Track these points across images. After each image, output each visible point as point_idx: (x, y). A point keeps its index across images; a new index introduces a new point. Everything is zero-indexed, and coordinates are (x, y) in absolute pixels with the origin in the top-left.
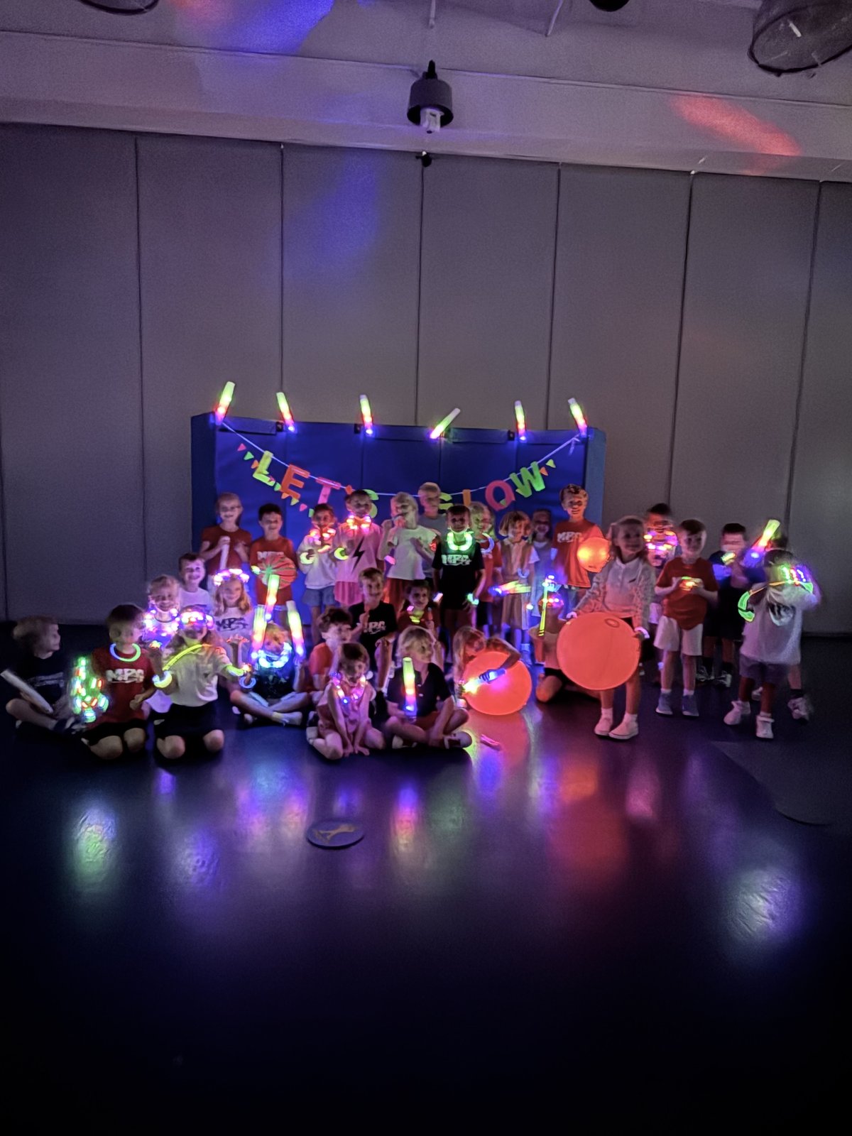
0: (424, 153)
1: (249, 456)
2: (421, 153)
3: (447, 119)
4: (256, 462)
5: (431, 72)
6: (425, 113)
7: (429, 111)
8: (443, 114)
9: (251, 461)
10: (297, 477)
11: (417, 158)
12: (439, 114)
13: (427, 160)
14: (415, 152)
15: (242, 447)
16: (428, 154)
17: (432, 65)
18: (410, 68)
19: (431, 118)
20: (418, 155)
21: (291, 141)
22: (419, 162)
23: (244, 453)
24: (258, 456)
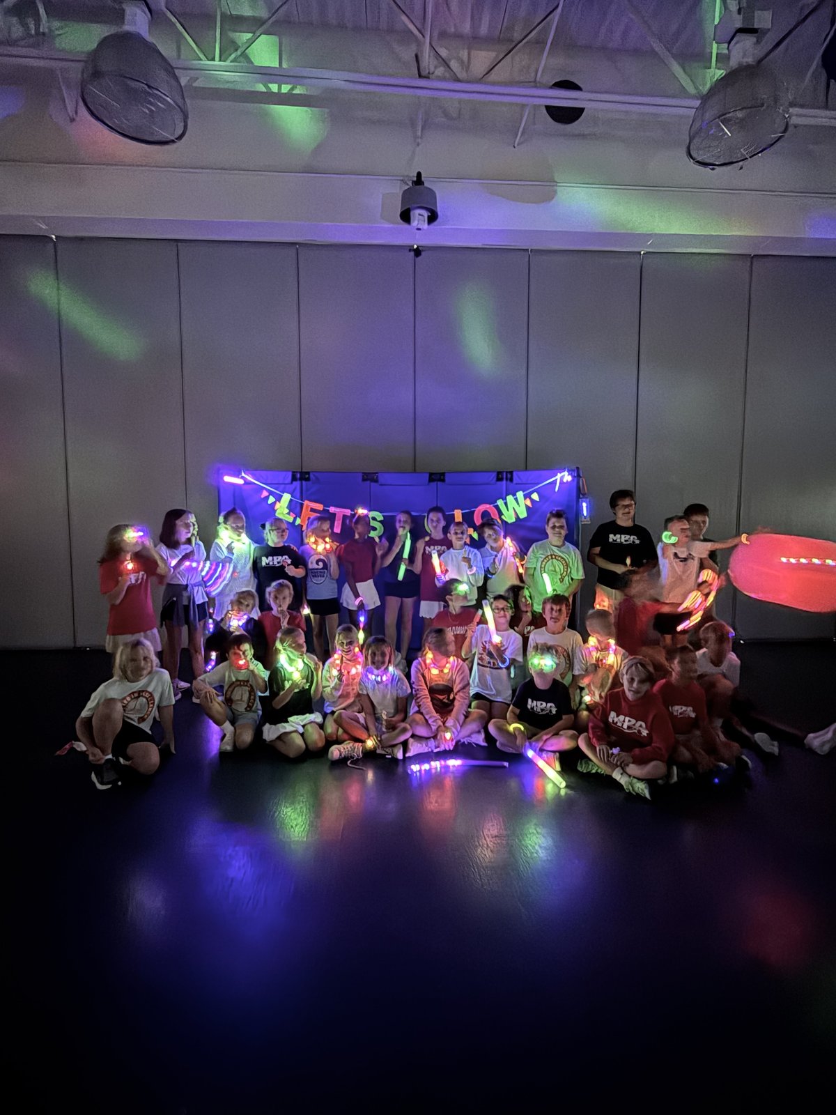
0: (415, 247)
1: (271, 500)
2: (413, 246)
3: (433, 217)
4: (277, 502)
5: (419, 181)
6: (414, 213)
7: (418, 212)
8: (430, 214)
9: (274, 503)
10: (313, 510)
11: (410, 250)
12: (426, 214)
13: (417, 252)
14: (409, 246)
15: (265, 494)
16: (418, 247)
17: (419, 175)
18: (402, 178)
19: (420, 217)
20: (411, 249)
21: (304, 242)
22: (412, 253)
23: (267, 498)
24: (279, 498)
